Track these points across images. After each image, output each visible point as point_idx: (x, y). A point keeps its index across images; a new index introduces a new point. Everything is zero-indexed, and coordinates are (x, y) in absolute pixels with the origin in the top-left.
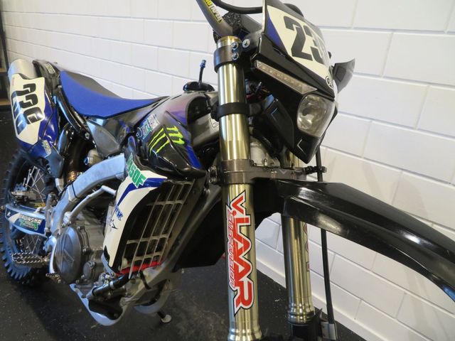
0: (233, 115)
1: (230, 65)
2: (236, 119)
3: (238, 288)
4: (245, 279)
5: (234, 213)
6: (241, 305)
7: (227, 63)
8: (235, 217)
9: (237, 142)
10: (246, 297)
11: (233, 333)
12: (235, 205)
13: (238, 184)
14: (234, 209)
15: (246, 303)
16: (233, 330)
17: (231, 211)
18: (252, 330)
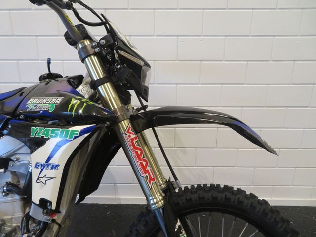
0: (105, 84)
1: (92, 56)
2: (108, 86)
3: (147, 174)
4: (148, 168)
5: (130, 136)
6: (152, 182)
7: (90, 56)
8: (131, 138)
9: (113, 98)
10: (153, 177)
11: (151, 200)
12: (128, 132)
13: (123, 121)
14: (128, 134)
15: (153, 180)
16: (150, 198)
17: (127, 136)
18: (160, 193)
